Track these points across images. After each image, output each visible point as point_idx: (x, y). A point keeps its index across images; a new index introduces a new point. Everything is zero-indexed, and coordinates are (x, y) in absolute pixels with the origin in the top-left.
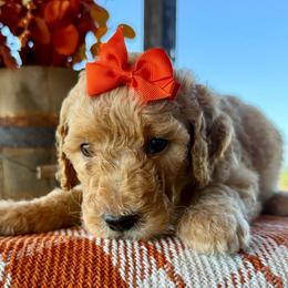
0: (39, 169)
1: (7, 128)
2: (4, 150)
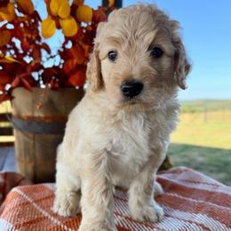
1: (39, 123)
2: (36, 136)
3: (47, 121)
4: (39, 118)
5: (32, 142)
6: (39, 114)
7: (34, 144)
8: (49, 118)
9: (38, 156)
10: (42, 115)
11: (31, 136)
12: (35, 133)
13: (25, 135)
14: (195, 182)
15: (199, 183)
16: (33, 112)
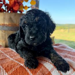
2: (6, 31)
5: (4, 34)
8: (10, 25)
10: (7, 23)
14: (64, 48)
15: (65, 48)
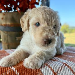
0: (17, 38)
1: (8, 27)
3: (12, 26)
4: (9, 25)
6: (8, 23)
7: (7, 36)
9: (9, 41)
11: (6, 33)
12: (7, 31)
13: (4, 32)
16: (6, 22)
